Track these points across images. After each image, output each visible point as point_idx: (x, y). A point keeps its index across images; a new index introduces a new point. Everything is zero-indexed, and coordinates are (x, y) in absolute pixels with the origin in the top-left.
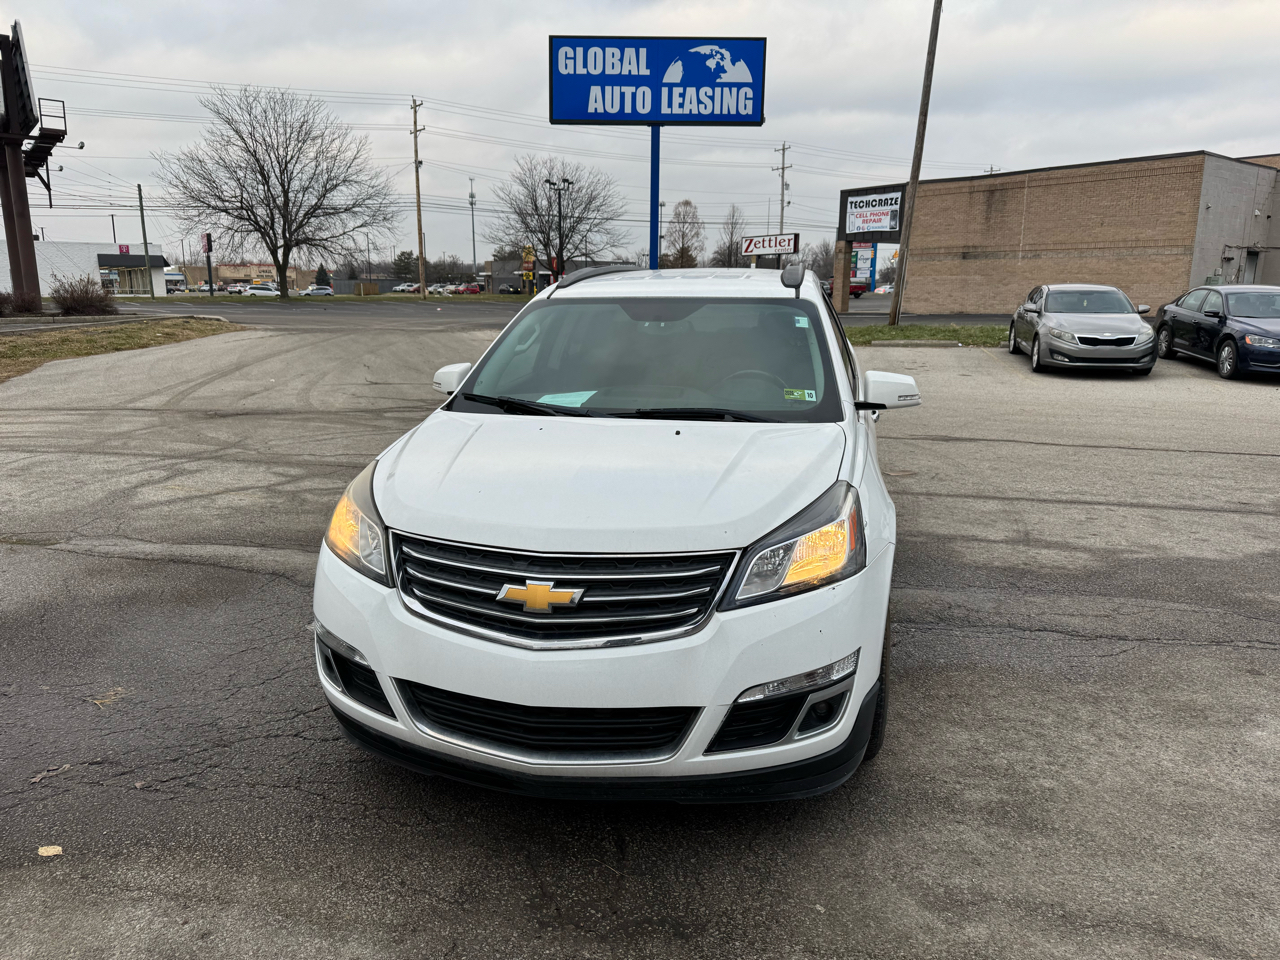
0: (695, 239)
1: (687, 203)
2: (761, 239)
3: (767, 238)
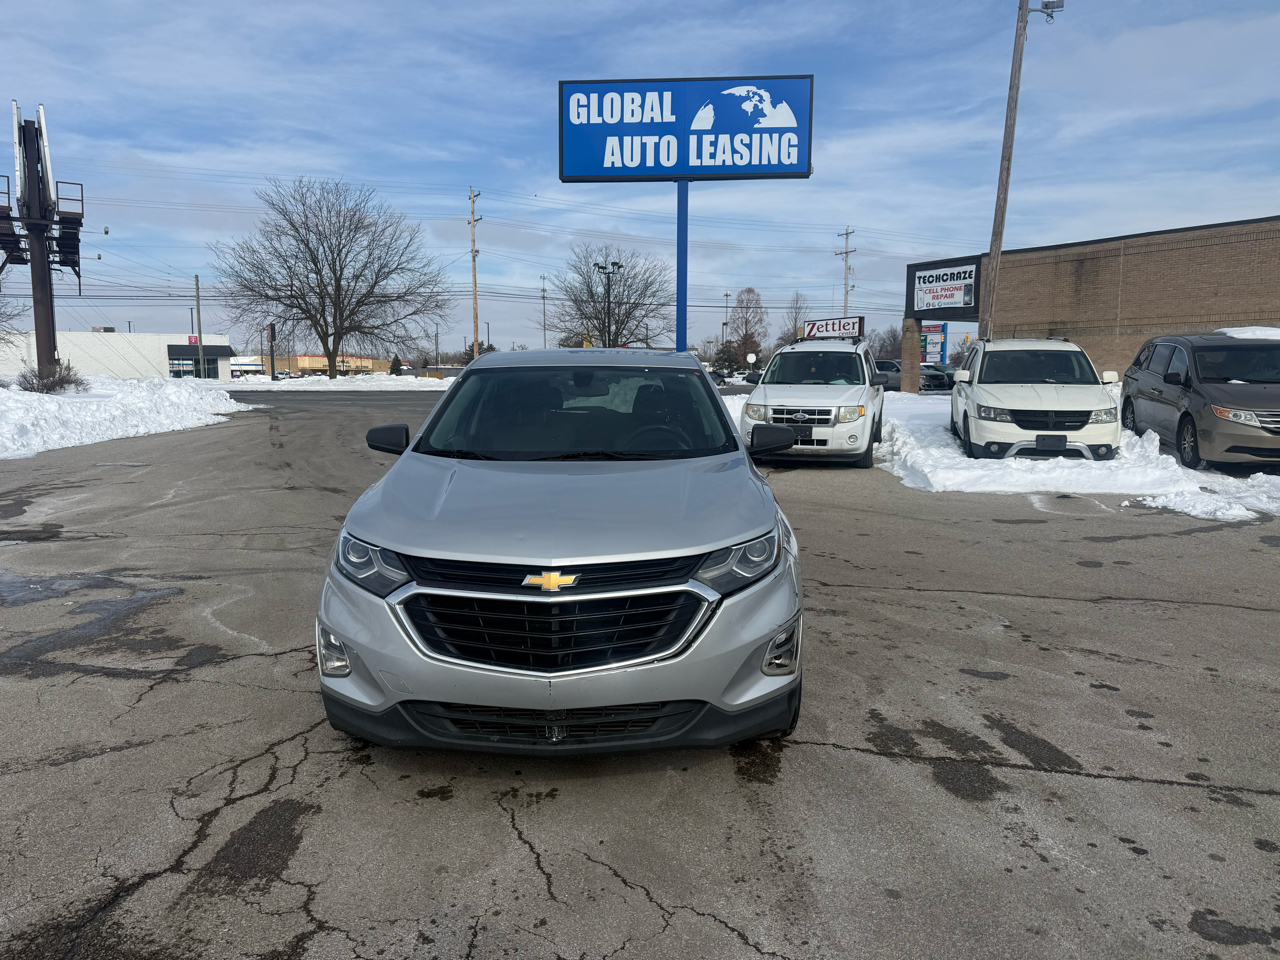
0: (757, 327)
1: (750, 291)
2: (824, 323)
3: (830, 322)
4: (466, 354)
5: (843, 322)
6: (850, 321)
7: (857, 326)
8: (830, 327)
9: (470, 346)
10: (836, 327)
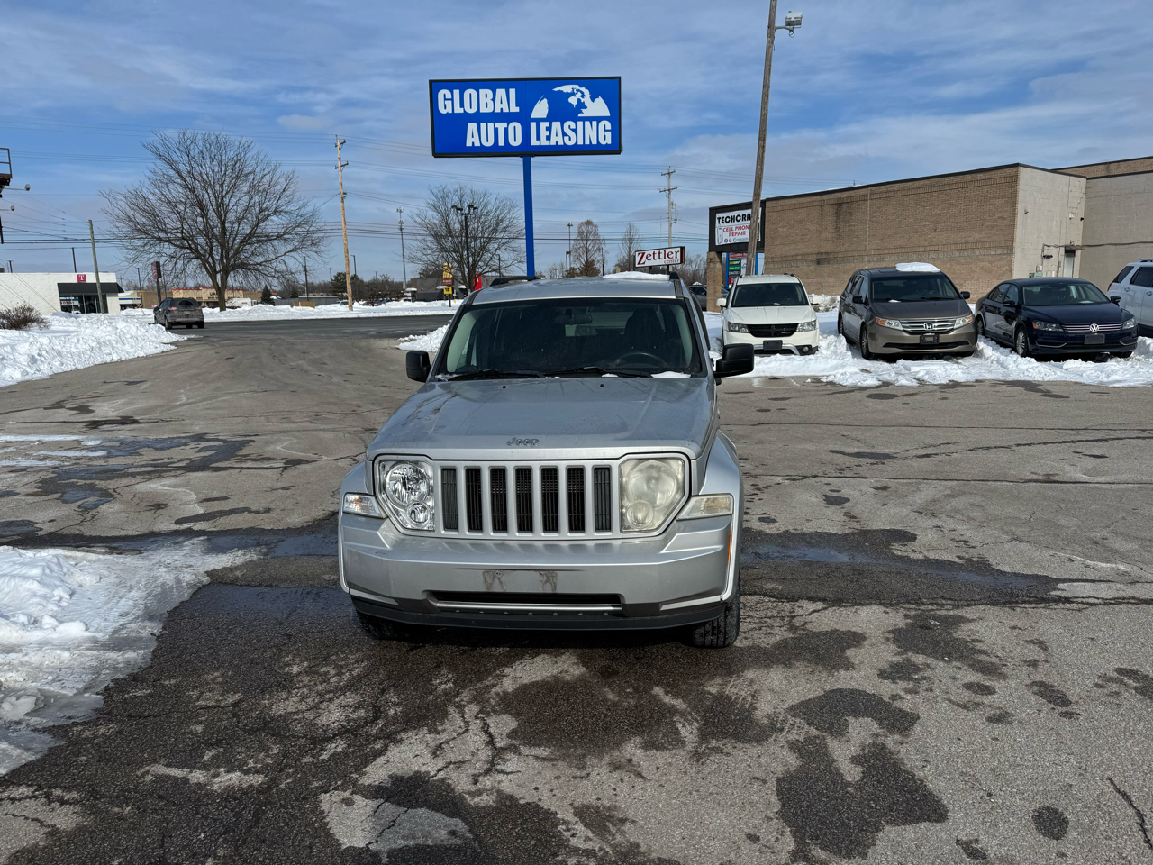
0: (596, 255)
1: (589, 223)
2: (651, 252)
3: (657, 252)
4: (332, 283)
5: (667, 251)
6: (673, 250)
7: (679, 254)
8: (657, 256)
9: (335, 277)
10: (662, 256)
